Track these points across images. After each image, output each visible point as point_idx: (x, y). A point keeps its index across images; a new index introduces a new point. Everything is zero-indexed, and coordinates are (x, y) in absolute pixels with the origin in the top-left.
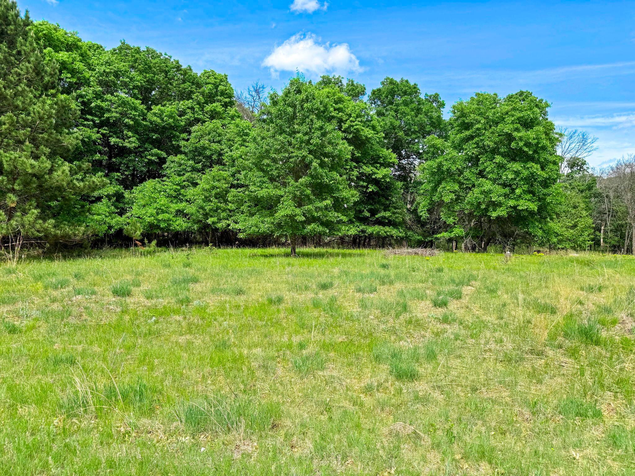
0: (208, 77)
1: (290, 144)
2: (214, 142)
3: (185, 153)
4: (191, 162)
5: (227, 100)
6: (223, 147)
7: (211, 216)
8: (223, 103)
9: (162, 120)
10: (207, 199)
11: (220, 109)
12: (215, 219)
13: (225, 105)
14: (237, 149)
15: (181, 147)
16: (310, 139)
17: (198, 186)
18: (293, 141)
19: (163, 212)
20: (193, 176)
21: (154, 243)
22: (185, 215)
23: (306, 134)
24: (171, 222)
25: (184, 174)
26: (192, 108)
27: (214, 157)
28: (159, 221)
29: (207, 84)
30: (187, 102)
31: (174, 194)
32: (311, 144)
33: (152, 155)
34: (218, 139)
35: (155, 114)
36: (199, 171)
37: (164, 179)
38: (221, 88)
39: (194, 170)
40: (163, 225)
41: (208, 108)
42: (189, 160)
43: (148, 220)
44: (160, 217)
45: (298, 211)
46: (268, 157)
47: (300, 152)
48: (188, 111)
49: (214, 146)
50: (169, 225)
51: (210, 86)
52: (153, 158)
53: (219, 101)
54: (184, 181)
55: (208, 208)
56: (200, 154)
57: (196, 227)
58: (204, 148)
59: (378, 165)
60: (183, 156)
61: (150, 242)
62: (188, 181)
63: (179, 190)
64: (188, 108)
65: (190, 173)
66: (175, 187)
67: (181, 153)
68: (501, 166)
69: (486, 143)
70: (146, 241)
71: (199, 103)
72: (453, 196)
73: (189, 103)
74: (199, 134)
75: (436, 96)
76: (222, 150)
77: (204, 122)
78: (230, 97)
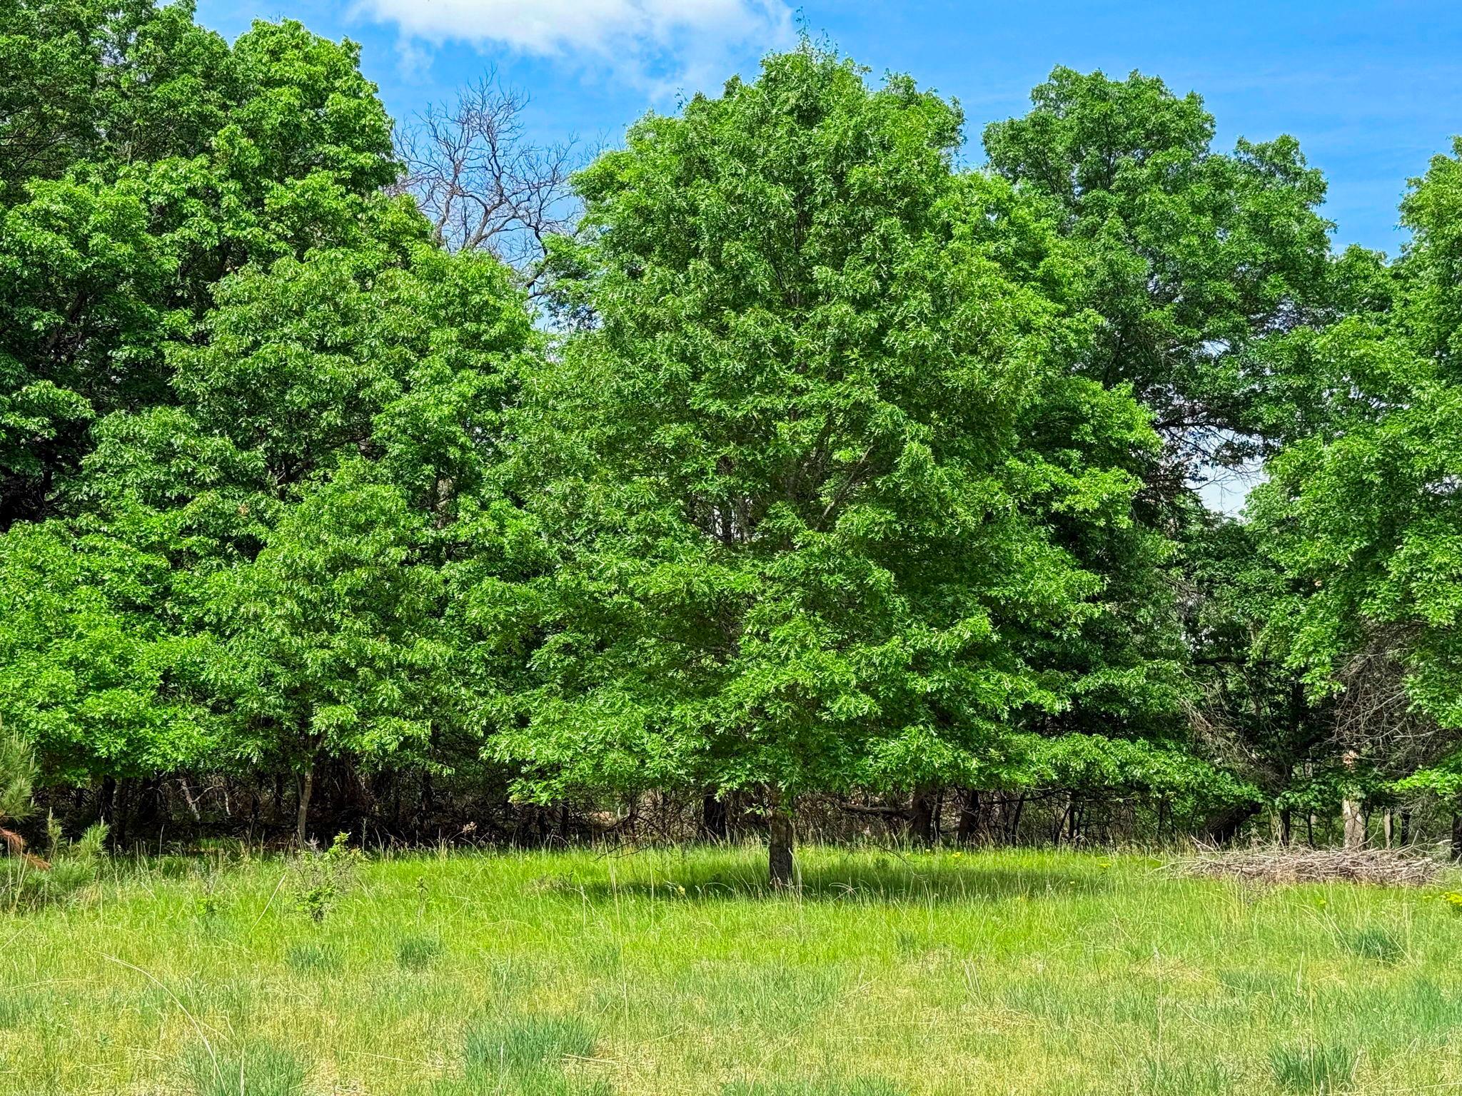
0: (275, 54)
1: (785, 353)
2: (322, 348)
3: (189, 402)
4: (219, 442)
5: (366, 160)
6: (368, 371)
7: (331, 699)
8: (347, 174)
9: (81, 244)
11: (334, 200)
12: (346, 713)
13: (360, 181)
14: (439, 379)
15: (170, 371)
16: (882, 330)
17: (263, 556)
18: (801, 341)
19: (103, 682)
20: (228, 506)
21: (96, 835)
22: (201, 692)
23: (862, 304)
24: (147, 732)
25: (182, 501)
26: (211, 196)
27: (332, 417)
28: (89, 724)
29: (269, 83)
30: (184, 166)
31: (142, 594)
32: (890, 352)
33: (28, 409)
34: (339, 334)
35: (45, 219)
36: (254, 483)
37: (85, 520)
38: (337, 103)
39: (232, 477)
40: (109, 746)
41: (280, 195)
42: (206, 430)
43: (44, 721)
44: (96, 706)
45: (841, 670)
46: (683, 413)
47: (840, 387)
48: (193, 205)
49: (330, 367)
51: (286, 96)
52: (32, 424)
53: (329, 163)
54: (187, 531)
55: (315, 660)
56: (258, 406)
57: (252, 749)
58: (282, 377)
59: (1076, 454)
60: (177, 415)
61: (74, 832)
62: (202, 528)
63: (160, 575)
64: (192, 192)
65: (210, 497)
66: (144, 559)
67: (173, 399)
70: (54, 829)
71: (237, 172)
73: (194, 169)
74: (253, 310)
75: (1285, 149)
76: (365, 383)
77: (267, 257)
78: (373, 147)
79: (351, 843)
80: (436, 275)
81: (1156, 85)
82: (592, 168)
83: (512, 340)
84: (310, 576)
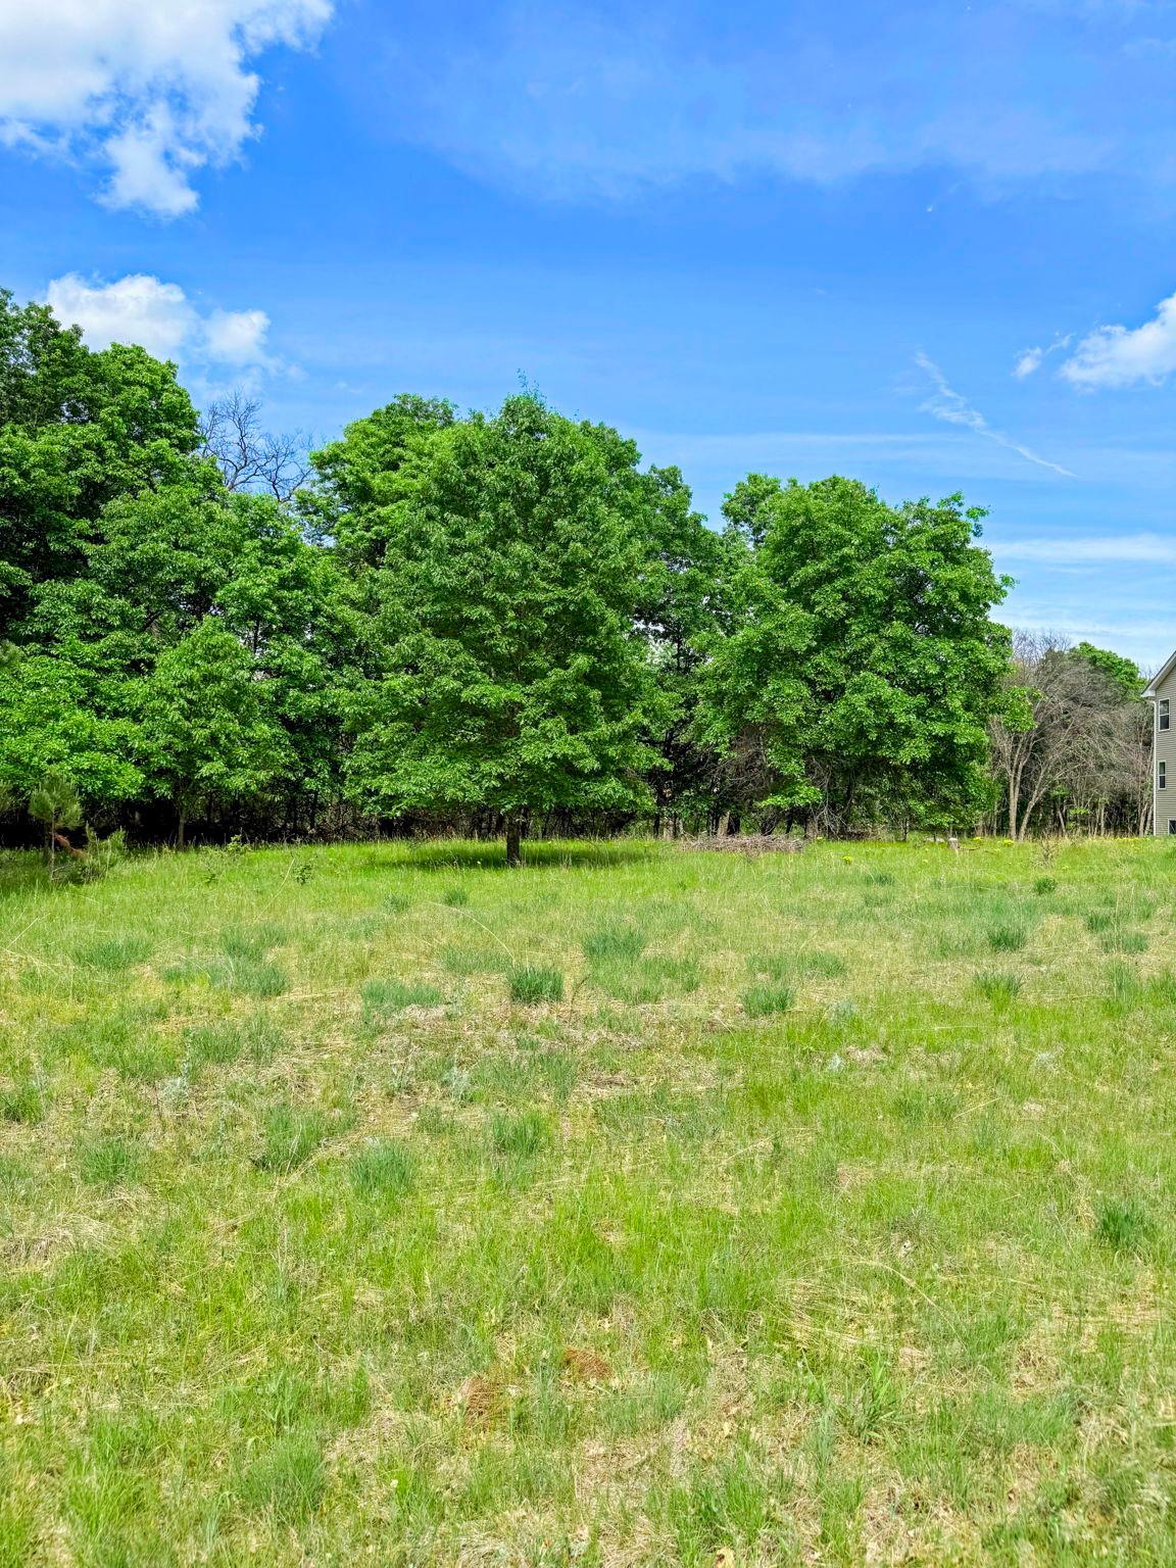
0: (129, 366)
2: (176, 546)
4: (119, 601)
5: (185, 433)
6: (208, 562)
7: (208, 759)
8: (176, 442)
9: (25, 475)
10: (192, 711)
13: (184, 445)
15: (87, 558)
17: (156, 672)
19: (79, 747)
20: (128, 641)
21: (119, 836)
22: (127, 754)
29: (128, 383)
34: (185, 540)
38: (165, 398)
39: (126, 623)
41: (137, 451)
42: (111, 594)
48: (88, 454)
49: (185, 558)
50: (107, 785)
51: (139, 391)
53: (168, 435)
54: (104, 656)
55: (200, 735)
56: (140, 581)
58: (156, 564)
60: (92, 585)
61: (103, 834)
62: (114, 654)
64: (87, 446)
65: (117, 635)
66: (83, 672)
67: (89, 574)
68: (901, 645)
69: (869, 591)
70: (90, 833)
71: (112, 436)
72: (799, 711)
73: (92, 432)
74: (132, 521)
75: (674, 472)
76: (206, 569)
77: (133, 490)
78: (190, 426)
79: (244, 841)
80: (243, 507)
81: (613, 431)
82: (325, 450)
83: (291, 549)
84: (190, 684)
